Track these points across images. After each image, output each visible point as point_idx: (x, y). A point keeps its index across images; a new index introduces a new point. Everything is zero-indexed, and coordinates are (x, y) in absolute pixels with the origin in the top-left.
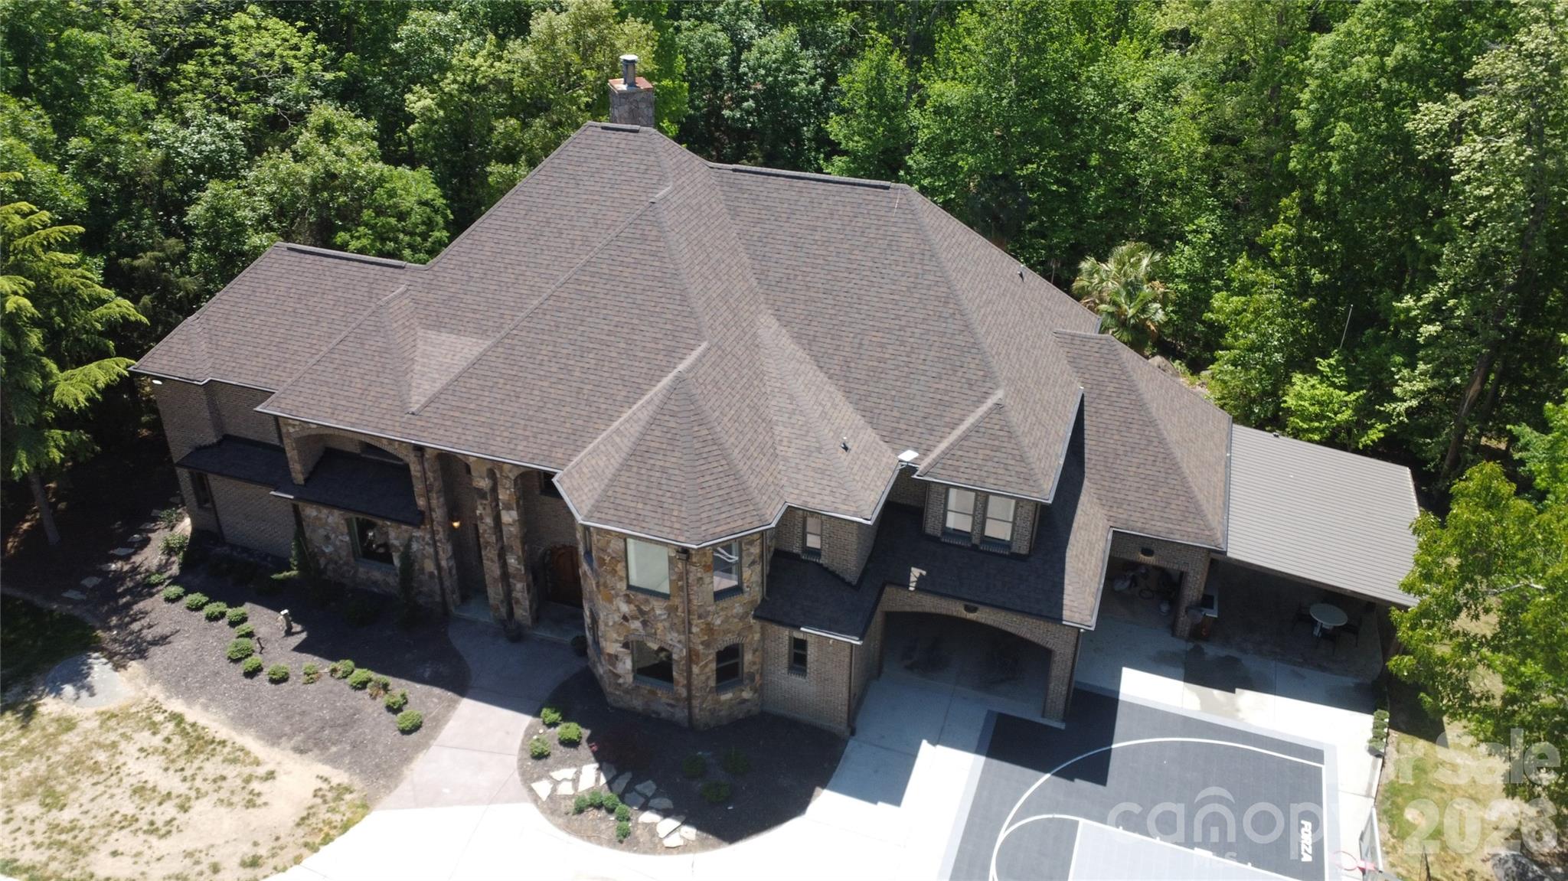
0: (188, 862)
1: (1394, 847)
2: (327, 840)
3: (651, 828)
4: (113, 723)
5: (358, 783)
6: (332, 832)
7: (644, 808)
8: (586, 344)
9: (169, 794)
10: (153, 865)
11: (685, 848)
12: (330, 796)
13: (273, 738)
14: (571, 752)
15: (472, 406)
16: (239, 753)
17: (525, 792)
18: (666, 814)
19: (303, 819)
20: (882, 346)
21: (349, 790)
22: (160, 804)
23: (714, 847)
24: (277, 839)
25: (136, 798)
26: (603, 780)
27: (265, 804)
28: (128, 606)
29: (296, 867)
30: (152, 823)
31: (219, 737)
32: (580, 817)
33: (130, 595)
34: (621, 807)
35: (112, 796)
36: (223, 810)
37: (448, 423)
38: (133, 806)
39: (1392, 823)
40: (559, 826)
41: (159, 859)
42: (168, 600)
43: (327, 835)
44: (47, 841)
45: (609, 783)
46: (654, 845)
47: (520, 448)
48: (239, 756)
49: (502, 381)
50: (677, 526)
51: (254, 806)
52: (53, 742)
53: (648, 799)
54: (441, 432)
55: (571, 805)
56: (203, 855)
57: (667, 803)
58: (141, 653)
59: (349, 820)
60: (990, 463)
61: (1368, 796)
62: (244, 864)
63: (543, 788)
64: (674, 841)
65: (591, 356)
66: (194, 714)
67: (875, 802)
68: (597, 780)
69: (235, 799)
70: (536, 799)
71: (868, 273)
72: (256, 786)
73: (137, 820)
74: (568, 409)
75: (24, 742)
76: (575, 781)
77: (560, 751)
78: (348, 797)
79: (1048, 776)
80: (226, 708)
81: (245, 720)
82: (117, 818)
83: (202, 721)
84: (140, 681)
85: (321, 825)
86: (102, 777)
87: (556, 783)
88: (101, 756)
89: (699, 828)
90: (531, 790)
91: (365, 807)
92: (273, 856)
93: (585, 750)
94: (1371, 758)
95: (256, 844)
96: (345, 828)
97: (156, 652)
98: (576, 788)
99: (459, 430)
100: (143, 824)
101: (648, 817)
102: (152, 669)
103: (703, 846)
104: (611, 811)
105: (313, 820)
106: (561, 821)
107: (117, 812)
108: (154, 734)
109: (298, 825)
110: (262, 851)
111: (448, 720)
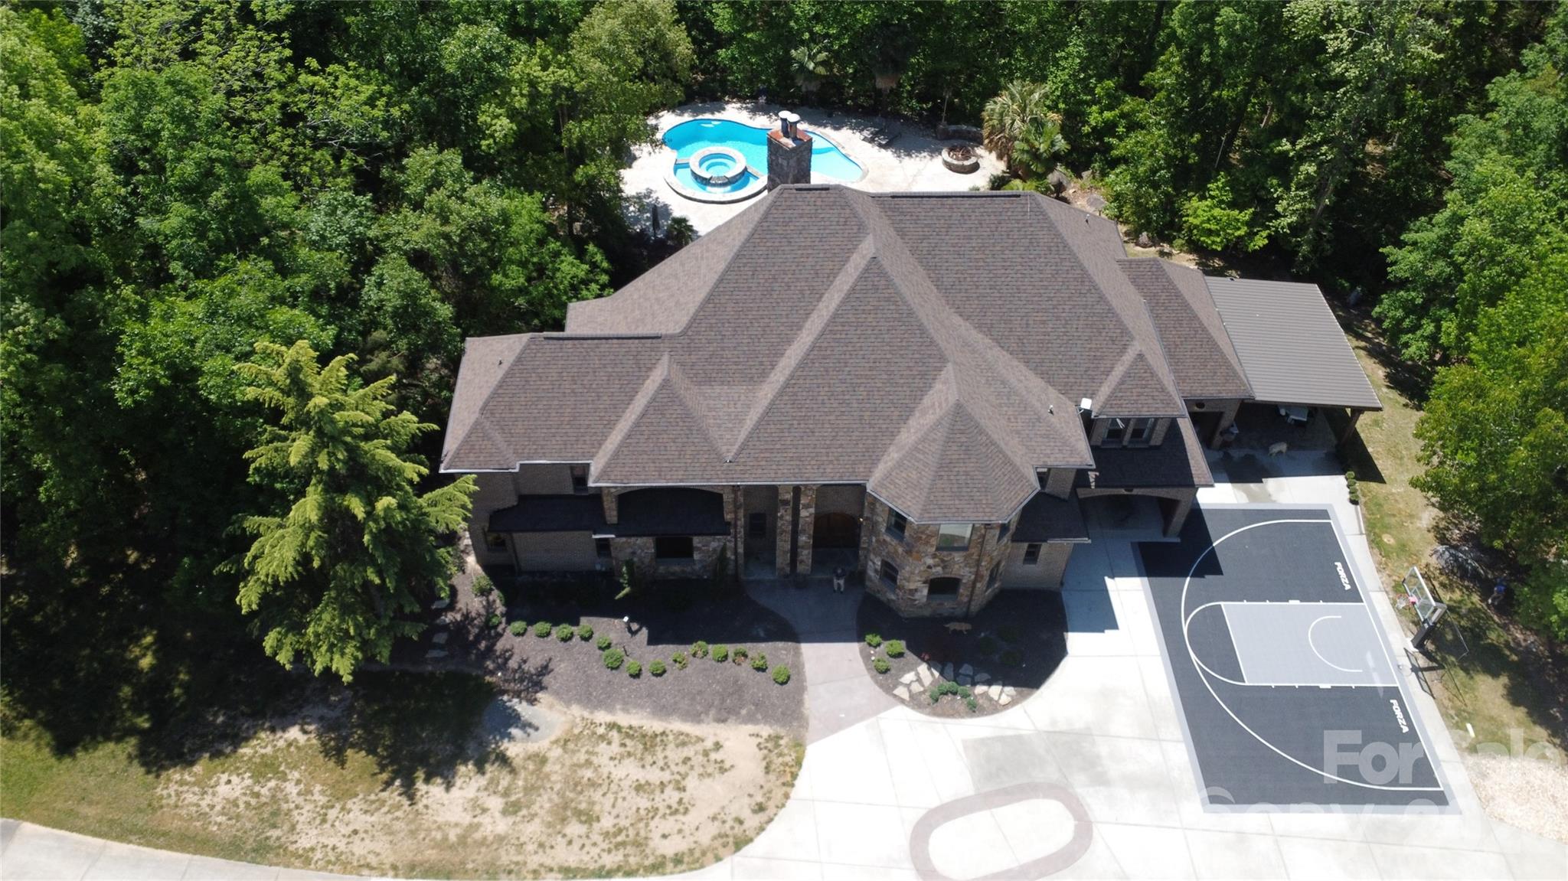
0: (716, 823)
1: (1386, 564)
2: (794, 776)
3: (985, 695)
4: (571, 746)
5: (782, 732)
6: (793, 770)
7: (974, 684)
8: (855, 381)
9: (662, 783)
10: (697, 834)
11: (1013, 703)
12: (770, 745)
13: (696, 718)
14: (901, 661)
15: (778, 446)
16: (681, 737)
17: (891, 698)
18: (989, 683)
19: (766, 768)
20: (1044, 322)
21: (779, 737)
22: (662, 792)
23: (1030, 695)
24: (762, 787)
25: (641, 793)
26: (937, 674)
27: (732, 766)
28: (490, 649)
29: (789, 801)
30: (670, 807)
31: (659, 730)
32: (938, 704)
33: (484, 639)
34: (960, 688)
35: (624, 799)
36: (708, 781)
37: (763, 463)
38: (645, 800)
39: (1379, 548)
40: (928, 714)
41: (697, 829)
42: (518, 634)
43: (792, 773)
44: (612, 846)
45: (942, 674)
46: (995, 708)
47: (828, 470)
48: (683, 741)
49: (795, 422)
50: (987, 510)
51: (726, 770)
52: (542, 775)
53: (973, 678)
54: (760, 471)
55: (926, 696)
56: (722, 815)
57: (986, 676)
58: (539, 686)
59: (797, 758)
60: (1142, 398)
61: (1361, 534)
62: (755, 812)
63: (901, 691)
64: (1004, 700)
65: (862, 389)
66: (624, 719)
67: (1103, 631)
68: (932, 674)
69: (710, 770)
70: (902, 701)
71: (1019, 267)
72: (713, 756)
73: (657, 809)
74: (858, 434)
75: (520, 783)
76: (919, 680)
77: (893, 663)
78: (782, 742)
79: (1188, 579)
80: (642, 707)
81: (663, 710)
82: (643, 812)
83: (635, 723)
84: (558, 707)
85: (782, 768)
86: (605, 788)
87: (908, 686)
88: (588, 773)
89: (1014, 685)
90: (895, 696)
91: (799, 745)
92: (769, 799)
93: (910, 657)
94: (1353, 506)
95: (750, 796)
96: (799, 763)
97: (546, 680)
98: (923, 686)
99: (774, 467)
100: (662, 810)
101: (980, 689)
102: (557, 694)
103: (1022, 697)
104: (955, 694)
105: (773, 767)
106: (928, 710)
107: (638, 809)
108: (609, 743)
109: (767, 773)
110: (759, 799)
111: (803, 665)
